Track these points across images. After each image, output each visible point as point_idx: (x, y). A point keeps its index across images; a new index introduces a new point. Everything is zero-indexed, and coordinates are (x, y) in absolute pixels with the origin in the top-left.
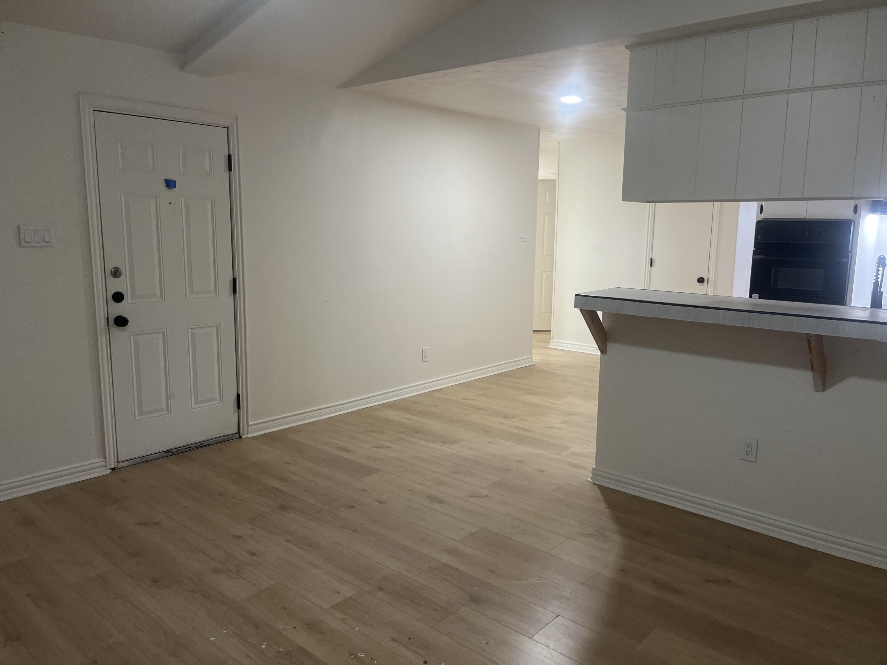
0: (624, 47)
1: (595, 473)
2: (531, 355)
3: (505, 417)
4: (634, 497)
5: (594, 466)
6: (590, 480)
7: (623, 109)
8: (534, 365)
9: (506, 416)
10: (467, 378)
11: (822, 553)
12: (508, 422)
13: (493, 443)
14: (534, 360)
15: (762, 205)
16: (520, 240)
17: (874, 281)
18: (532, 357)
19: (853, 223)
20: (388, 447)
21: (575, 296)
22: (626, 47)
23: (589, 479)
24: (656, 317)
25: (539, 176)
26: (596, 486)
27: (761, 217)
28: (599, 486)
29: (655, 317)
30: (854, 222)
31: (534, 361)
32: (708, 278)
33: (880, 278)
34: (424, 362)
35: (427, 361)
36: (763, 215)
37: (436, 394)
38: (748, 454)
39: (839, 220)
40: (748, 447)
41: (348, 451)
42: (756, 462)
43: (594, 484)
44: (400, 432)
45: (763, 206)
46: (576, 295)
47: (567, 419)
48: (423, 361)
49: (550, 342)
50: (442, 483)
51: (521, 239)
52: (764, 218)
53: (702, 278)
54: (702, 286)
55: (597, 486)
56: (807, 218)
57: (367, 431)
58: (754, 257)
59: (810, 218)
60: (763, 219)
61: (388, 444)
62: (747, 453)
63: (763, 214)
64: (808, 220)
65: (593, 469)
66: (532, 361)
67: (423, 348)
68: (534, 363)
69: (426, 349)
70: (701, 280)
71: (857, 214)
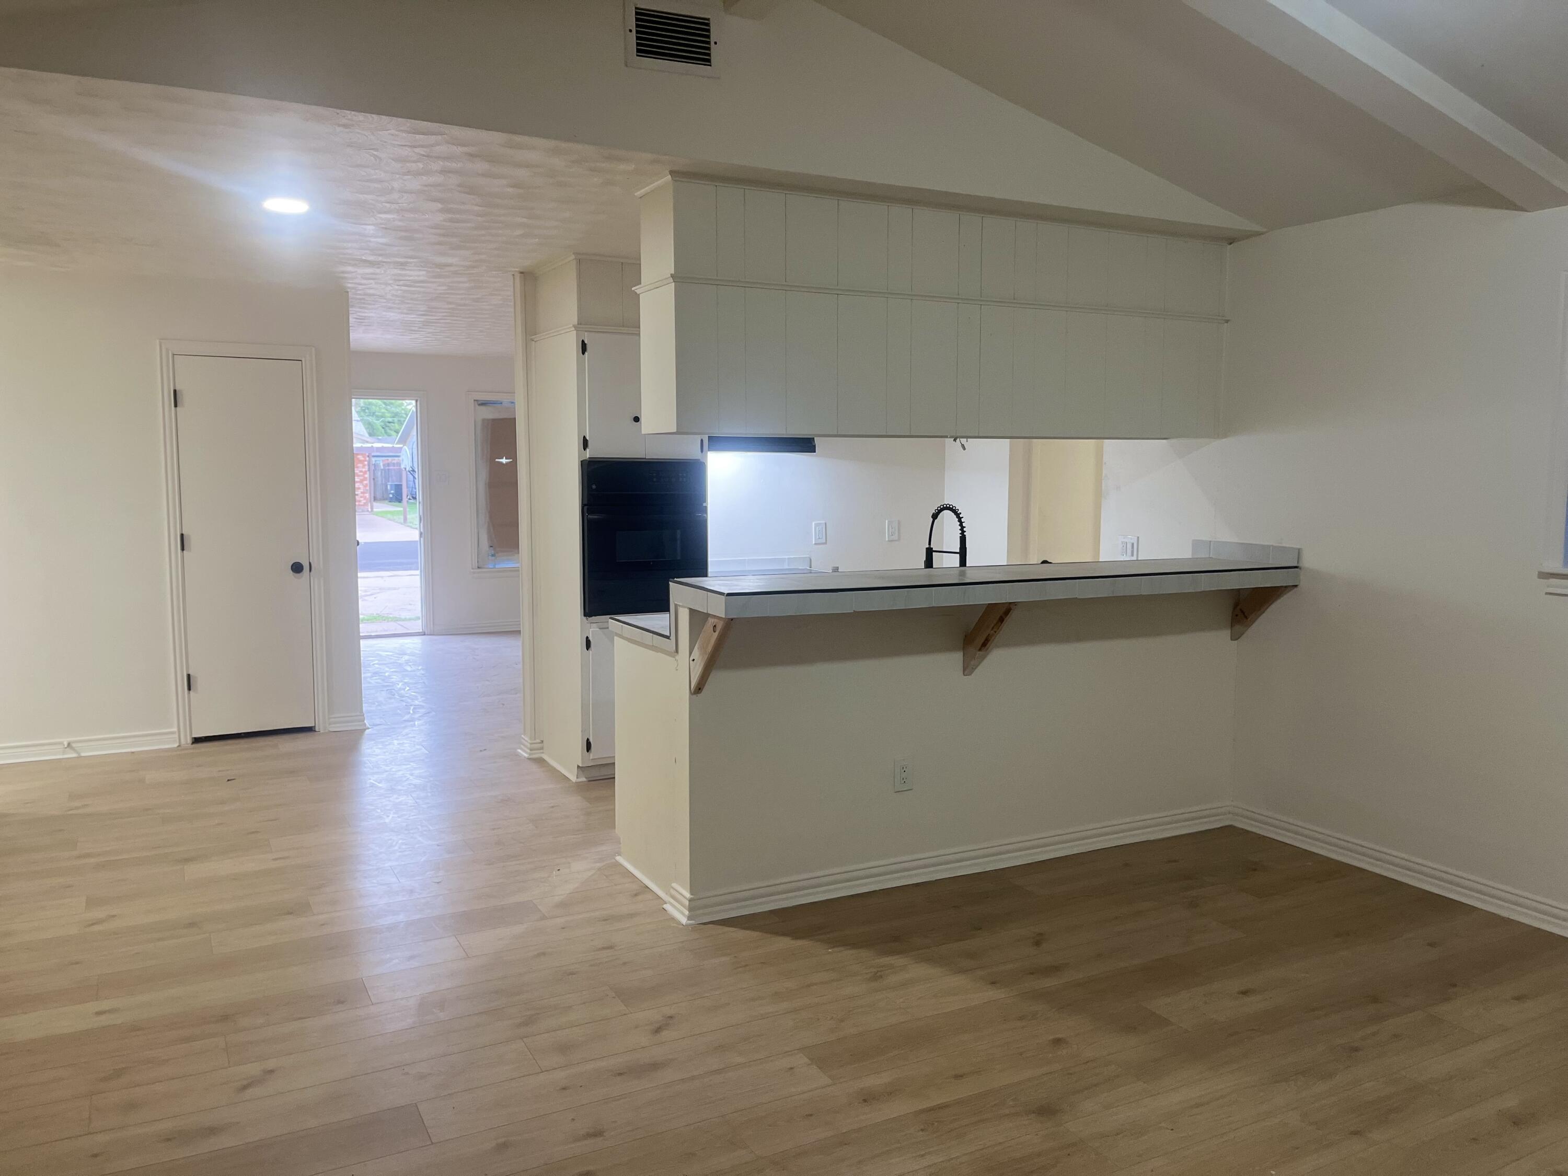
1: (696, 905)
22: (670, 172)
23: (686, 922)
28: (717, 923)
32: (310, 563)
36: (589, 452)
39: (686, 461)
40: (905, 771)
43: (705, 924)
52: (590, 456)
54: (301, 577)
55: (712, 924)
56: (647, 458)
58: (589, 517)
59: (652, 457)
63: (588, 450)
64: (649, 460)
70: (297, 568)
71: (703, 453)
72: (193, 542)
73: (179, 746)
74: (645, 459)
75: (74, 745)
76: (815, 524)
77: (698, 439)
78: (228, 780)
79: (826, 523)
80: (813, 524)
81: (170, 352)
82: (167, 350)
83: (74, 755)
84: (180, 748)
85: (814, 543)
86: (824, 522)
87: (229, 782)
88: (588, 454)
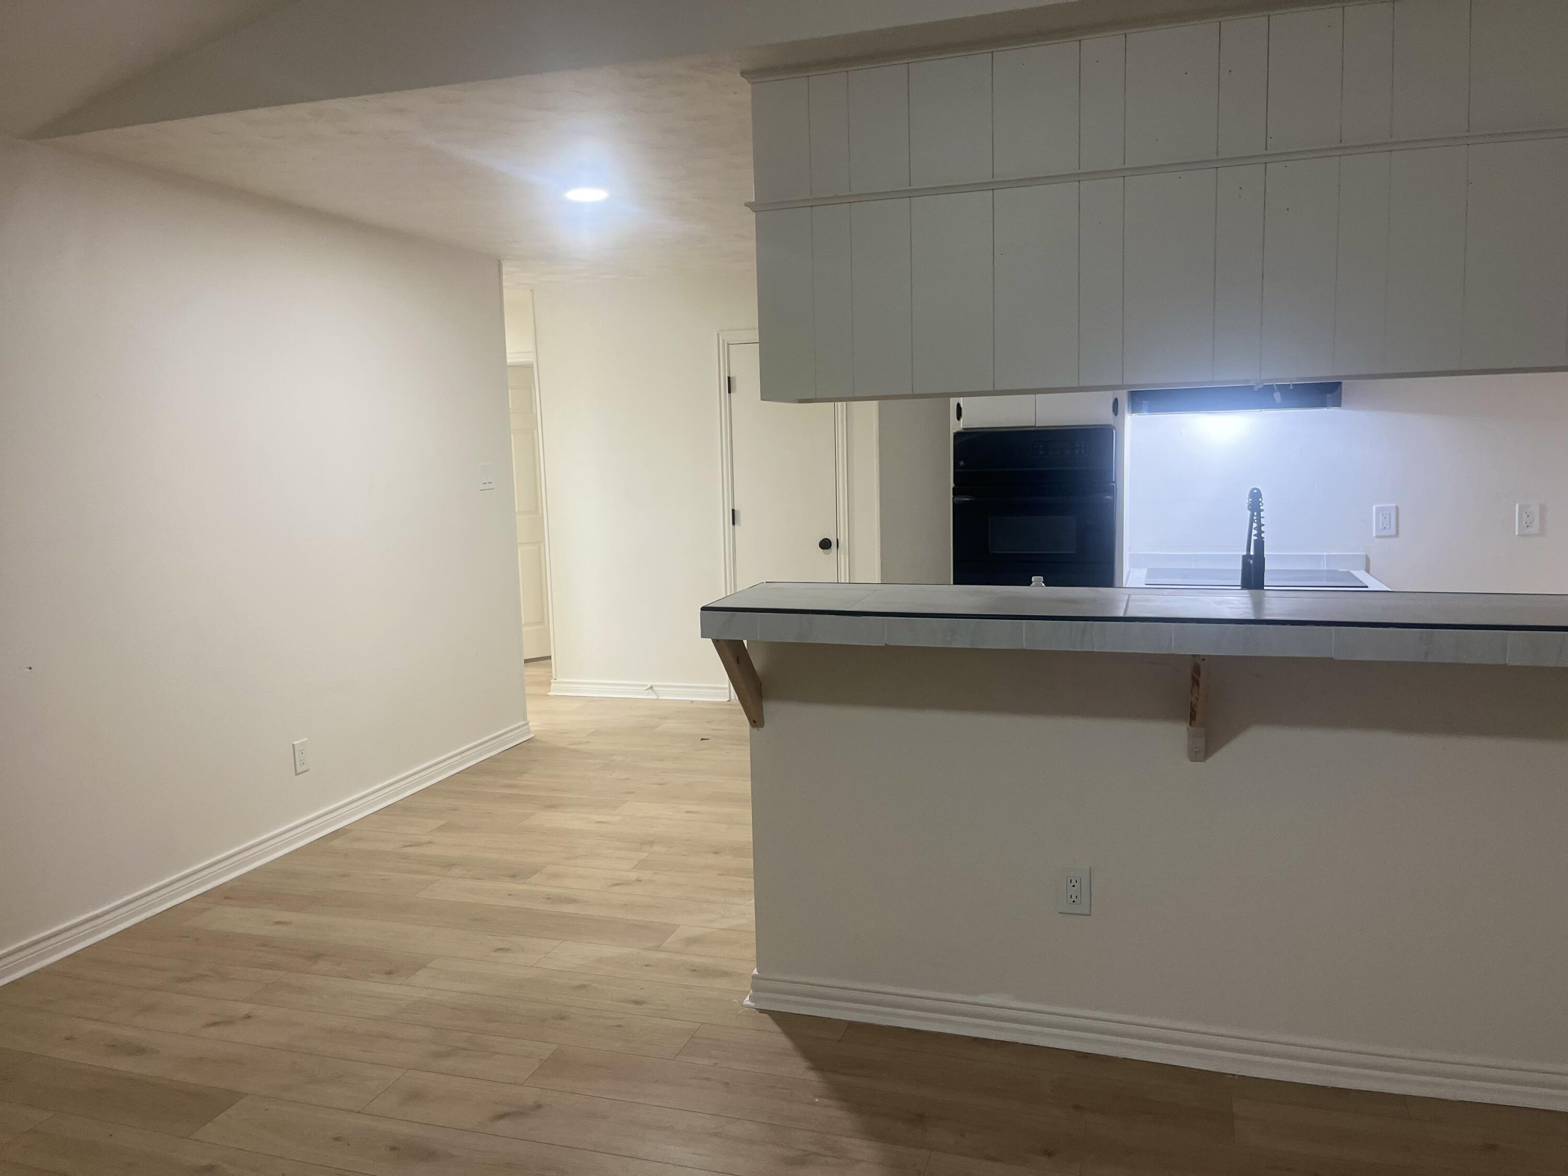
0: (739, 75)
1: (758, 985)
2: (525, 719)
3: (514, 876)
4: (851, 1025)
5: (755, 972)
6: (749, 1003)
7: (747, 205)
8: (533, 737)
9: (515, 874)
10: (397, 793)
11: (1236, 1077)
12: (525, 887)
13: (509, 950)
14: (533, 726)
15: (959, 405)
16: (485, 487)
17: (1256, 538)
18: (527, 724)
19: (1114, 431)
20: (248, 1017)
21: (700, 611)
22: (744, 74)
23: (747, 1001)
24: (886, 644)
25: (508, 356)
26: (766, 1015)
27: (960, 426)
28: (771, 1013)
29: (884, 645)
30: (1115, 429)
31: (531, 728)
32: (837, 540)
33: (1253, 530)
34: (299, 774)
35: (307, 770)
36: (963, 422)
37: (336, 843)
38: (1074, 901)
39: (1091, 427)
40: (1074, 886)
41: (138, 1051)
42: (1089, 915)
43: (762, 1011)
44: (271, 966)
45: (961, 406)
46: (703, 609)
47: (643, 855)
48: (298, 772)
49: (552, 685)
50: (415, 1096)
51: (485, 483)
52: (965, 427)
53: (827, 541)
54: (829, 554)
55: (767, 1013)
56: (1037, 425)
57: (180, 980)
58: (956, 499)
59: (1044, 425)
60: (963, 429)
61: (246, 1008)
62: (1072, 900)
63: (962, 420)
64: (1039, 429)
65: (754, 977)
66: (529, 732)
67: (295, 743)
68: (532, 735)
69: (302, 744)
70: (825, 544)
71: (1118, 415)
72: (742, 517)
73: (729, 701)
74: (1035, 426)
75: (655, 688)
76: (1376, 508)
77: (1109, 396)
78: (702, 739)
79: (1397, 509)
80: (1374, 507)
81: (726, 342)
82: (724, 341)
83: (655, 697)
84: (729, 703)
85: (1374, 535)
86: (1394, 505)
87: (703, 741)
88: (961, 425)
